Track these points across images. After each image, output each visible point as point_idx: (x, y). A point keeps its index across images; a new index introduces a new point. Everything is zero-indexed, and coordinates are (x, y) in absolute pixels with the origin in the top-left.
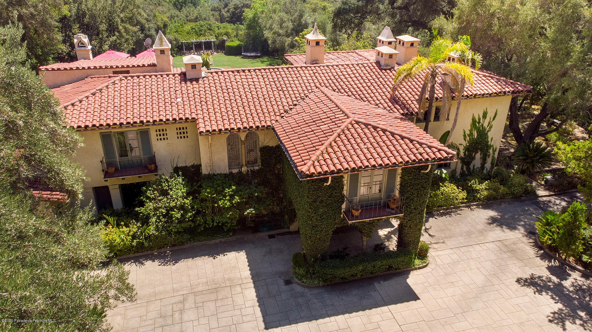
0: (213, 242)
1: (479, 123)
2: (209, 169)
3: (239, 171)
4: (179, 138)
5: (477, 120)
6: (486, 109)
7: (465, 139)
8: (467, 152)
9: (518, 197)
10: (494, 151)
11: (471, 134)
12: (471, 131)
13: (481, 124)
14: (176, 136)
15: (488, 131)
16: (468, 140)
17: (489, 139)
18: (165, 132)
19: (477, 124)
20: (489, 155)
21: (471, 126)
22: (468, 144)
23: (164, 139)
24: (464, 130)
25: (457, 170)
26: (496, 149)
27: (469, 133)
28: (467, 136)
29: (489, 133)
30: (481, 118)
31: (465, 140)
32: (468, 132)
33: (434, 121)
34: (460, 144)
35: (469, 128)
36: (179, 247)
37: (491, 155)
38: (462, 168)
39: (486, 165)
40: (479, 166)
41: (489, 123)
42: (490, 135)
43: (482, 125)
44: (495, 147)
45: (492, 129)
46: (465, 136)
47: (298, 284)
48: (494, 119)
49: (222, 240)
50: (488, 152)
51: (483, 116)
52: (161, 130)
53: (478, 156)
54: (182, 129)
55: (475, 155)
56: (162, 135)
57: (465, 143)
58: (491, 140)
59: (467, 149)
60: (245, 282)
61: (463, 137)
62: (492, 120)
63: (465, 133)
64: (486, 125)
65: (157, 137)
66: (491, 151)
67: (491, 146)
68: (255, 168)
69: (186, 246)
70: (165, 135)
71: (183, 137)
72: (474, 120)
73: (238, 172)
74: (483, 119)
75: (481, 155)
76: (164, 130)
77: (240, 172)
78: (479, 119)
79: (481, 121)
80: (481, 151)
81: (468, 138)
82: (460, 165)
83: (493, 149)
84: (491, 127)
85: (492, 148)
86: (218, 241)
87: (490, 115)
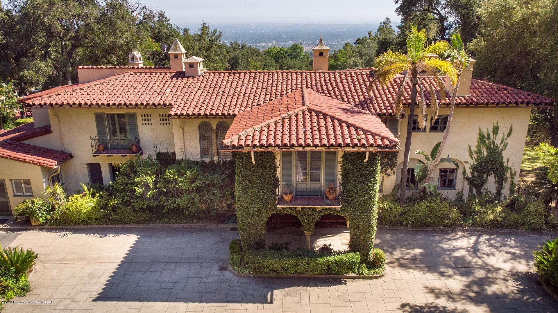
0: (176, 226)
1: (489, 138)
2: (182, 154)
3: (211, 160)
4: (162, 124)
5: (486, 136)
6: (497, 123)
7: (471, 156)
8: (476, 173)
9: (537, 229)
10: (513, 175)
11: (479, 152)
12: (478, 147)
13: (491, 141)
14: (159, 122)
15: (502, 150)
16: (476, 157)
17: (505, 160)
18: (149, 118)
19: (486, 141)
20: (506, 179)
21: (478, 141)
22: (476, 163)
23: (149, 124)
24: (469, 146)
25: (464, 192)
26: (515, 172)
27: (476, 150)
28: (473, 153)
29: (503, 153)
30: (491, 133)
31: (472, 158)
32: (474, 149)
33: (430, 132)
34: (465, 162)
35: (476, 144)
36: (144, 226)
37: (509, 180)
38: (471, 191)
39: (503, 191)
40: (494, 191)
41: (503, 140)
42: (505, 155)
43: (494, 142)
44: (513, 170)
45: (507, 148)
46: (471, 152)
47: (231, 272)
48: (509, 135)
49: (186, 225)
50: (504, 175)
51: (493, 131)
52: (146, 116)
53: (492, 179)
54: (164, 116)
55: (487, 177)
56: (147, 120)
57: (471, 162)
58: (508, 162)
59: (474, 169)
60: (183, 262)
61: (468, 154)
62: (506, 137)
63: (470, 149)
64: (498, 142)
65: (143, 122)
66: (508, 175)
67: (508, 169)
68: (227, 159)
69: (150, 226)
70: (150, 120)
71: (165, 124)
72: (481, 135)
73: (210, 162)
74: (494, 134)
75: (495, 178)
76: (149, 115)
77: (212, 162)
78: (488, 134)
79: (492, 136)
80: (494, 172)
81: (475, 156)
82: (467, 187)
83: (511, 172)
84: (505, 146)
85: (509, 171)
86: (181, 225)
87: (503, 131)
